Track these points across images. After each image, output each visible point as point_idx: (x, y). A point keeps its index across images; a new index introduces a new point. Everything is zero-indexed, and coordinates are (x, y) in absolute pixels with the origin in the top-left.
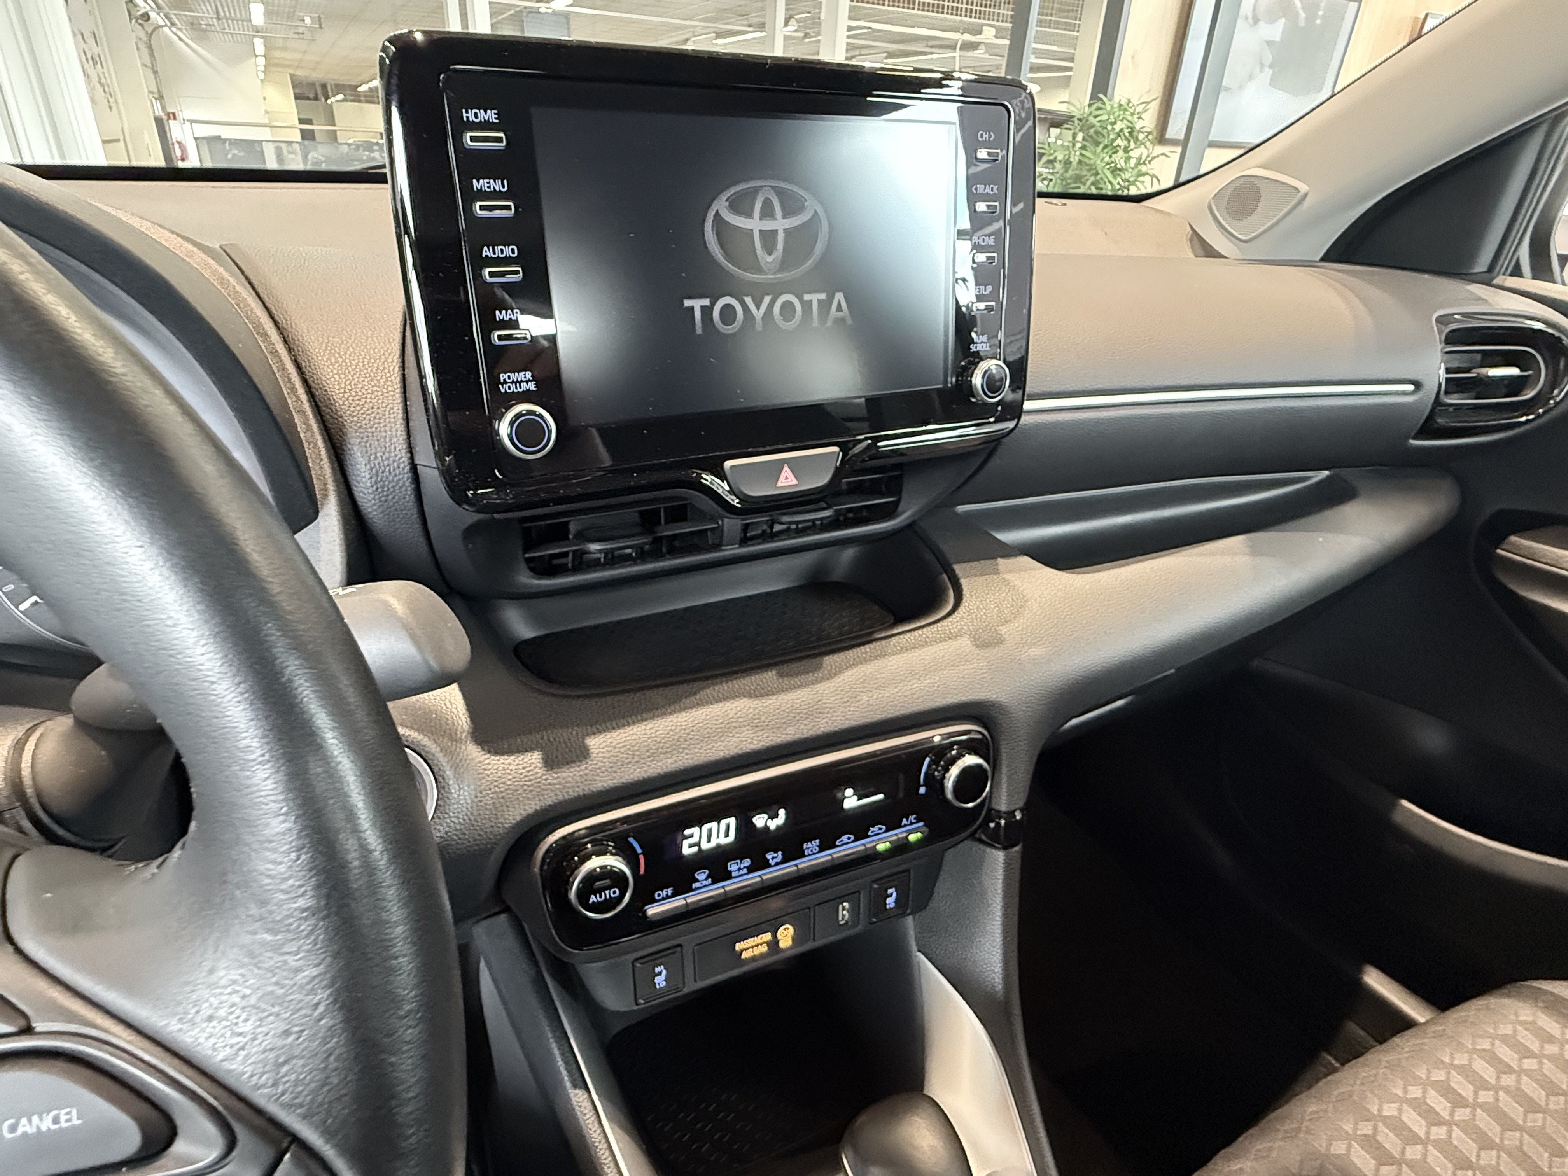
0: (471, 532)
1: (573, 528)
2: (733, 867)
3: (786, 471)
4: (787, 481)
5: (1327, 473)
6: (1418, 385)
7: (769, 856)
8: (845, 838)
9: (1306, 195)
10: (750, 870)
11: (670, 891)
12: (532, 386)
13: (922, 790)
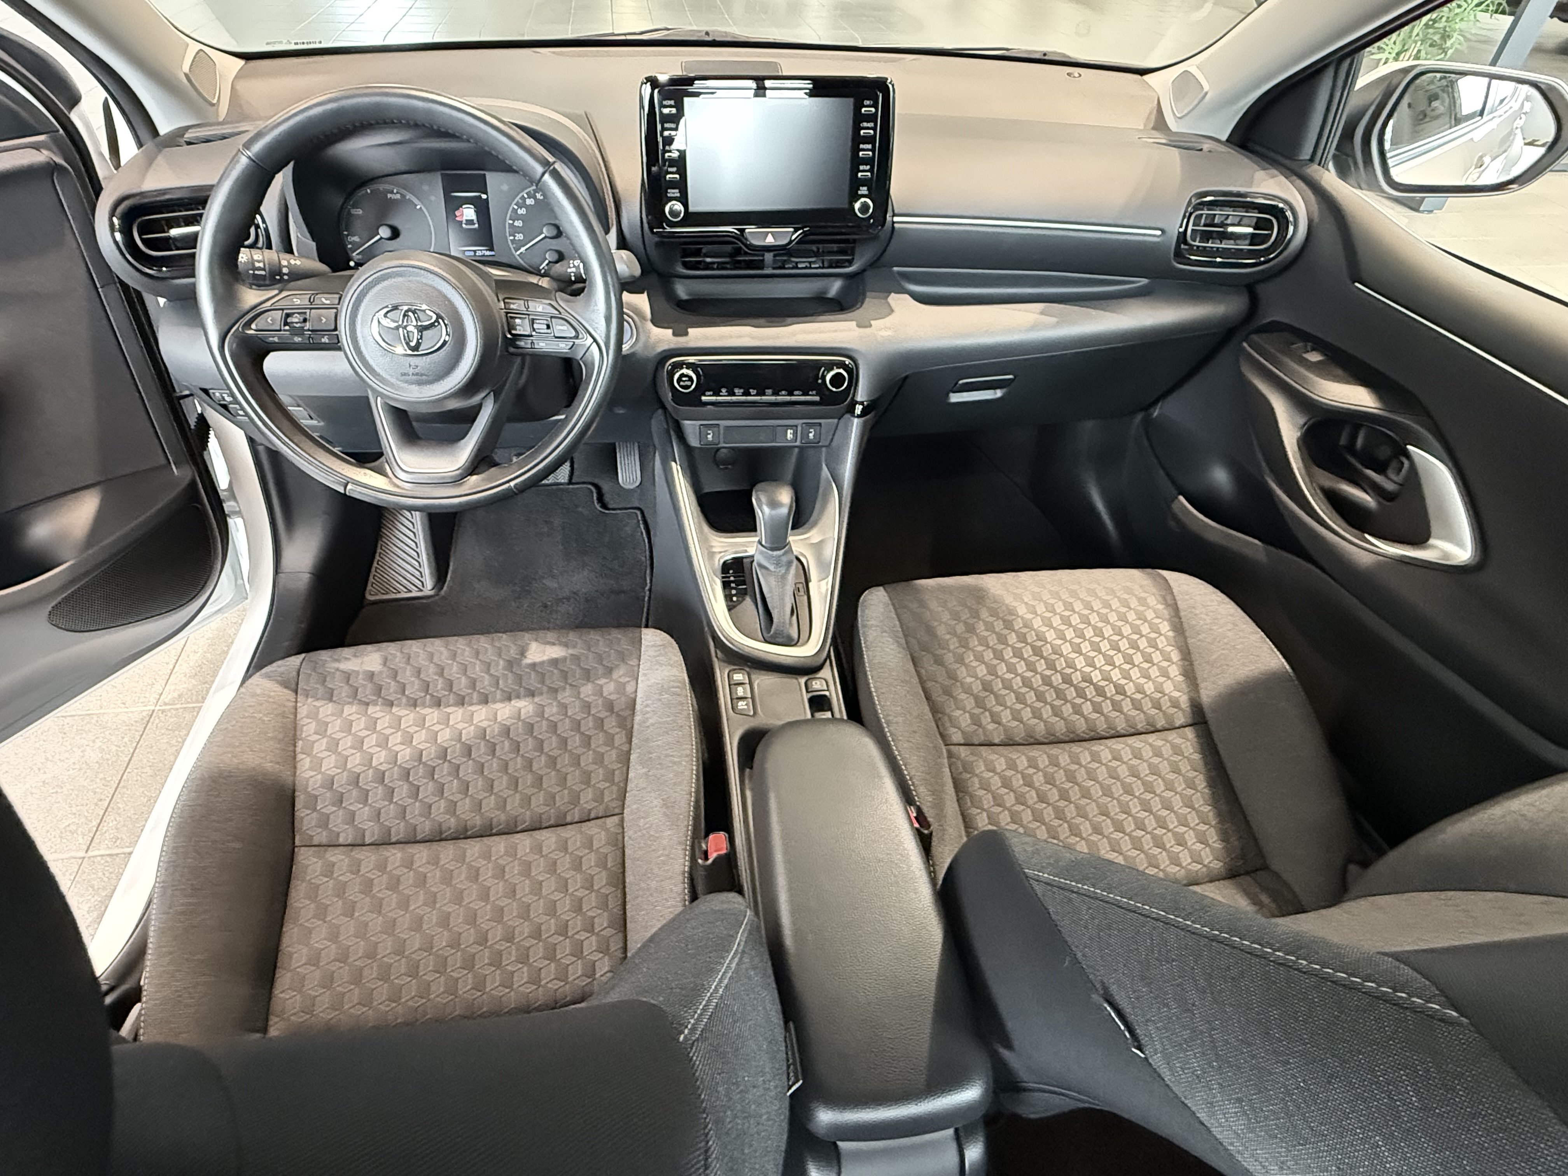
0: (657, 245)
1: (704, 251)
2: (736, 391)
3: (770, 235)
4: (770, 240)
6: (1163, 231)
7: (751, 391)
8: (783, 392)
10: (744, 394)
11: (711, 393)
12: (678, 195)
13: (820, 381)
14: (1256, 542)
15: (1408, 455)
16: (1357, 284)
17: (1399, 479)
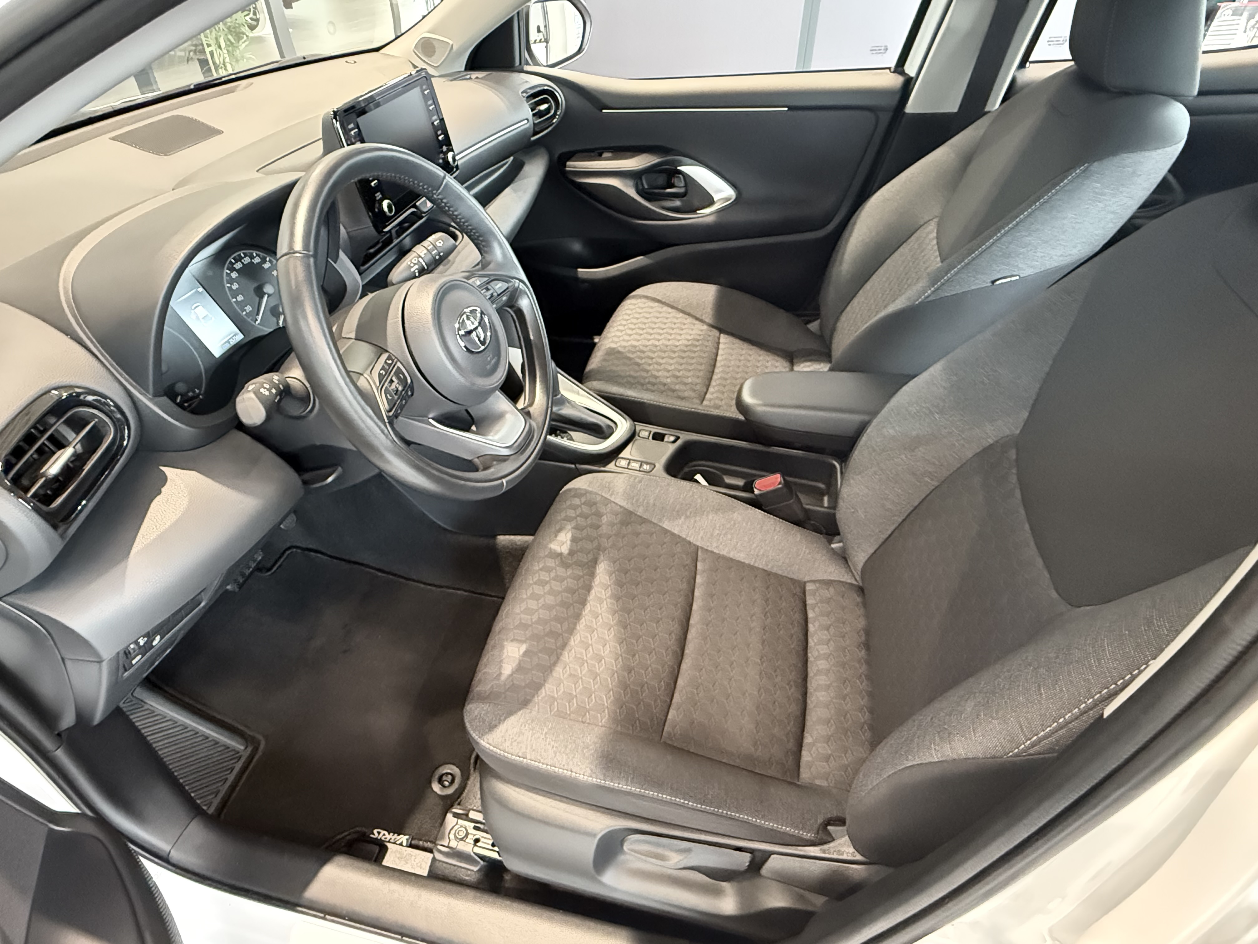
5: (512, 158)
6: (527, 119)
9: (452, 45)
14: (641, 257)
15: (680, 172)
16: (604, 111)
17: (682, 184)
